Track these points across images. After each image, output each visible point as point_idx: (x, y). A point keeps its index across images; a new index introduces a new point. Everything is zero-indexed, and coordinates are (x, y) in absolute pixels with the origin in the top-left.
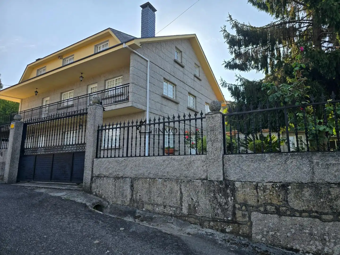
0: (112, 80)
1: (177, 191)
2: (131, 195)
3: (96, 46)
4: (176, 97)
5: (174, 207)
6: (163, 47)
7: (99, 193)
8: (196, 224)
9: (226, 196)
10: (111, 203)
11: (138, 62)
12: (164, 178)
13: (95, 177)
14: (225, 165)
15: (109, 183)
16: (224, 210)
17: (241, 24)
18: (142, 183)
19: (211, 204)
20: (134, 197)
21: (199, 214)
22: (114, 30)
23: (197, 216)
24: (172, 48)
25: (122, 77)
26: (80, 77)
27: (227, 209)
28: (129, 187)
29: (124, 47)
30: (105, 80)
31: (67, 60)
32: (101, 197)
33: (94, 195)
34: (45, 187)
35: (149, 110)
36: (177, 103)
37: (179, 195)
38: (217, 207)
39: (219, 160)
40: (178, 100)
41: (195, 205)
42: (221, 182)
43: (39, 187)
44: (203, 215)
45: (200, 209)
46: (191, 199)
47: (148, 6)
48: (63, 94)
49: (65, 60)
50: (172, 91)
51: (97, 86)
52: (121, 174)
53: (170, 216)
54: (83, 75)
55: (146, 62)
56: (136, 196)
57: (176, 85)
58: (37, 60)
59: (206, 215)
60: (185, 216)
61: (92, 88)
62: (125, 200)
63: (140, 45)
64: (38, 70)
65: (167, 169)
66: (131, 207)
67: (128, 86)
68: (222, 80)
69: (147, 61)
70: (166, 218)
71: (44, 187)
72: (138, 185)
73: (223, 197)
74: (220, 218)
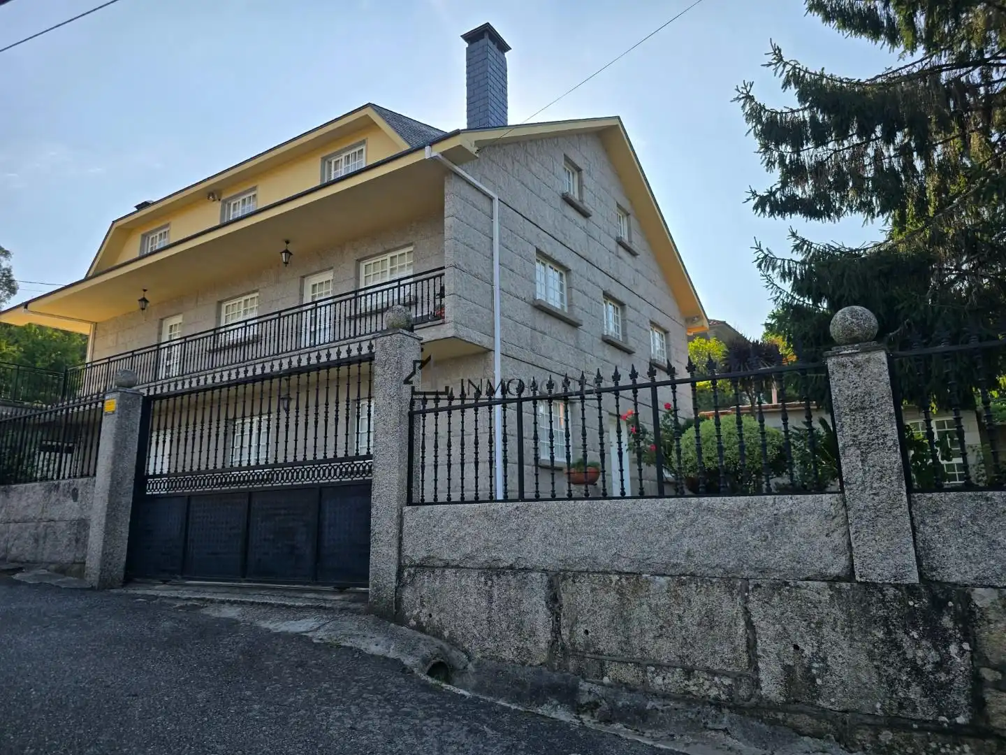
0: (380, 260)
1: (734, 619)
2: (553, 631)
3: (324, 159)
4: (570, 306)
5: (727, 675)
6: (532, 156)
7: (429, 623)
8: (820, 738)
9: (939, 638)
10: (479, 656)
11: (467, 200)
12: (673, 572)
13: (411, 566)
14: (921, 529)
15: (463, 588)
16: (936, 691)
17: (812, 73)
18: (593, 590)
19: (877, 667)
20: (564, 637)
21: (833, 700)
22: (385, 112)
23: (824, 710)
24: (556, 160)
25: (411, 249)
26: (281, 253)
27: (946, 687)
28: (544, 603)
29: (427, 157)
30: (359, 261)
31: (235, 204)
32: (438, 635)
33: (413, 628)
34: (232, 599)
35: (501, 348)
36: (574, 325)
37: (741, 632)
38: (904, 678)
39: (896, 512)
40: (578, 315)
41: (809, 669)
42: (911, 590)
43: (208, 600)
44: (849, 703)
45: (834, 682)
46: (792, 649)
47: (486, 36)
48: (224, 306)
49: (229, 205)
50: (557, 287)
51: (331, 278)
52: (507, 559)
53: (711, 704)
54: (291, 248)
55: (489, 201)
56: (571, 631)
57: (567, 271)
58: (140, 207)
59: (862, 706)
60: (772, 706)
61: (314, 286)
62: (529, 645)
63: (476, 149)
64: (144, 236)
65: (687, 544)
66: (554, 671)
67: (441, 276)
68: (759, 248)
69: (491, 199)
70: (699, 713)
71: (229, 601)
72: (578, 595)
73: (924, 642)
74: (920, 715)
